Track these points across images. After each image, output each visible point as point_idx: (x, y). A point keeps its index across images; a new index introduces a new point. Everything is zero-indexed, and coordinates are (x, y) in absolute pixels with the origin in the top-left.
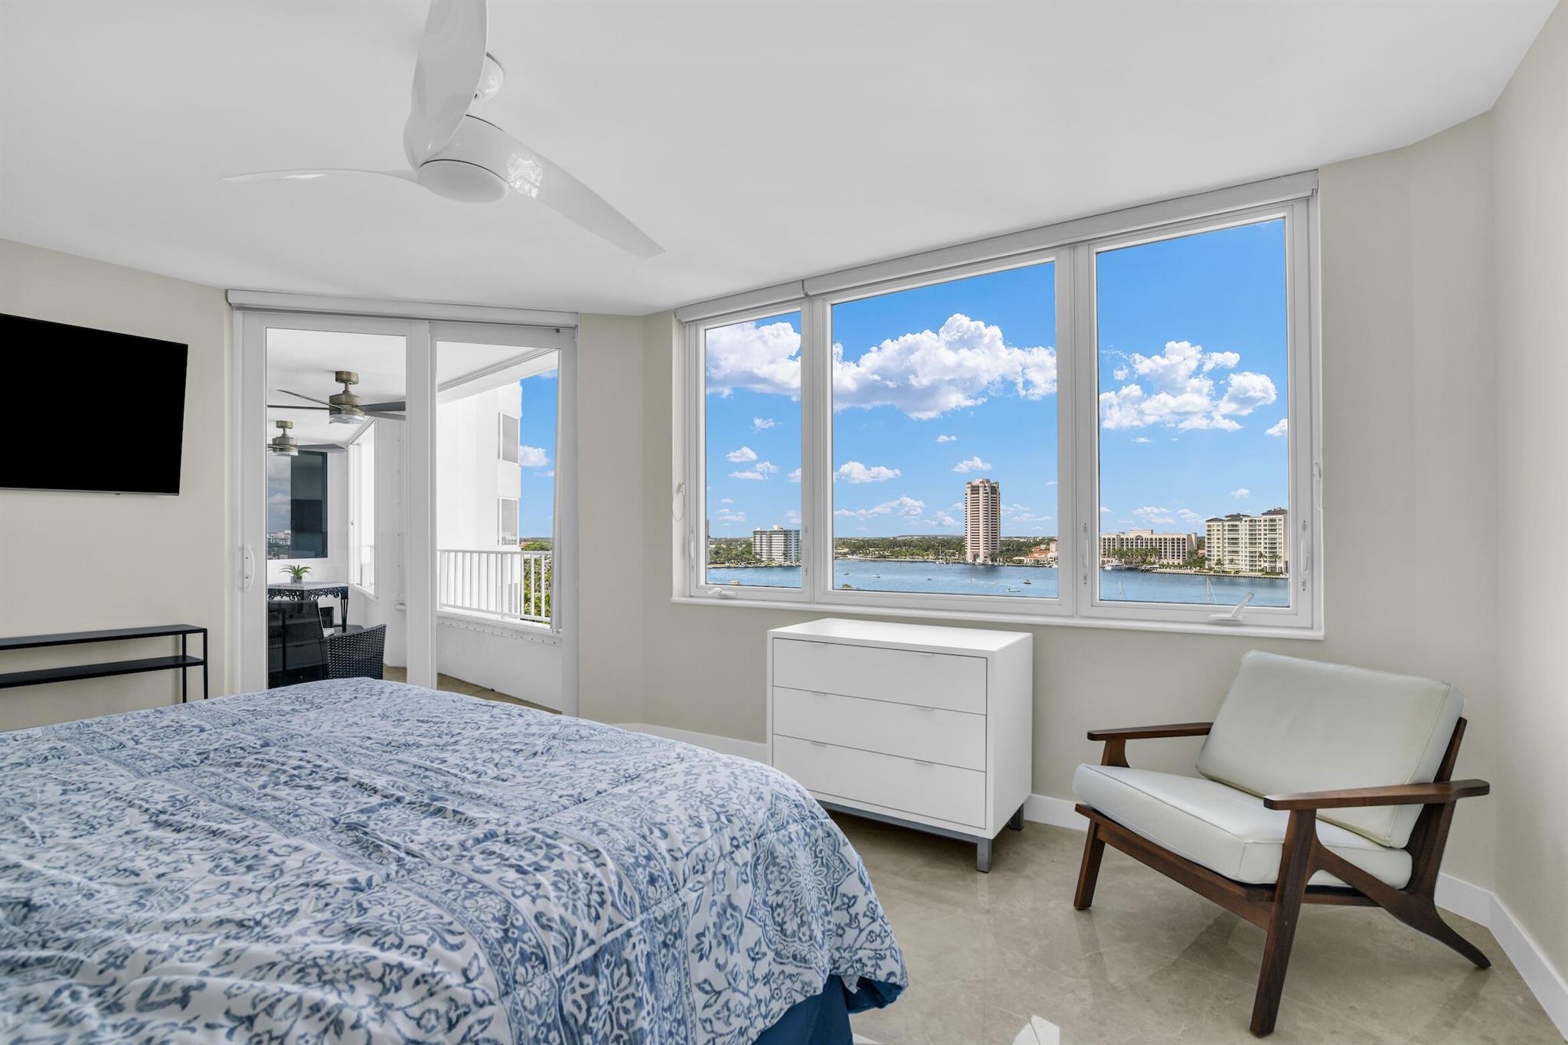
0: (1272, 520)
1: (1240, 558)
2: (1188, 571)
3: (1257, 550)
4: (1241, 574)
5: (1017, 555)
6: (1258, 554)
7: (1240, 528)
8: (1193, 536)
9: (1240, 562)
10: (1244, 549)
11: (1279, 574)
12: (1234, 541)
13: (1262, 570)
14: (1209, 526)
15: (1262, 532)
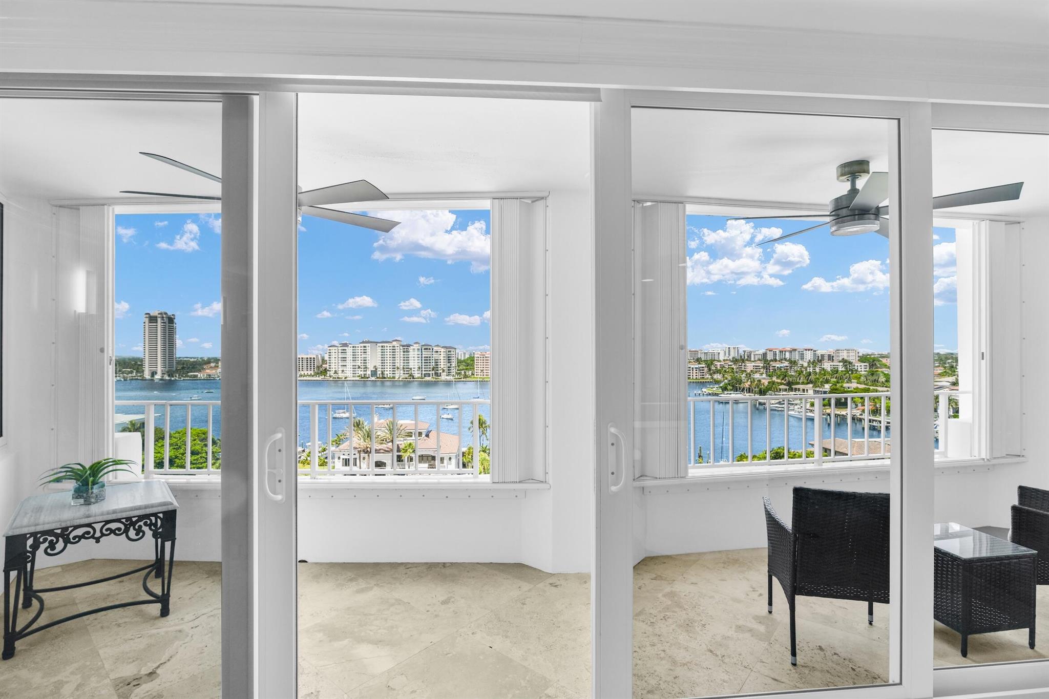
0: (365, 347)
1: (347, 369)
2: (317, 378)
3: (357, 364)
4: (348, 379)
5: (192, 372)
6: (357, 367)
7: (347, 351)
8: (319, 356)
9: (347, 372)
10: (349, 363)
11: (368, 378)
12: (344, 359)
13: (359, 376)
14: (330, 350)
15: (359, 354)
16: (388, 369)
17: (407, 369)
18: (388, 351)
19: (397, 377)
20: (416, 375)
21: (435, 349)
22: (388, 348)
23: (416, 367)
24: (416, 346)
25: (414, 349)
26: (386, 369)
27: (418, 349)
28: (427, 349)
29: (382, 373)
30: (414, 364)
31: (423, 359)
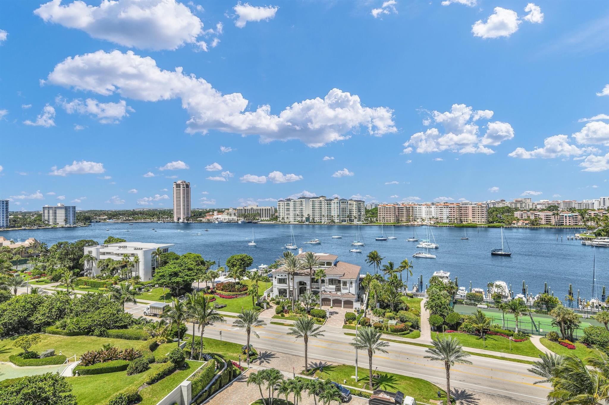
0: (301, 201)
1: (290, 216)
2: (272, 223)
3: (296, 213)
4: (291, 223)
5: (199, 218)
6: (296, 215)
7: (290, 204)
8: (273, 208)
9: (290, 218)
10: (292, 213)
11: (304, 222)
12: (288, 210)
13: (298, 221)
14: (279, 203)
15: (298, 206)
16: (317, 217)
17: (330, 216)
18: (317, 204)
19: (323, 222)
20: (336, 221)
21: (349, 202)
22: (317, 202)
23: (336, 215)
24: (336, 201)
25: (334, 203)
26: (315, 217)
27: (337, 203)
28: (343, 202)
29: (313, 219)
30: (335, 213)
31: (341, 209)
